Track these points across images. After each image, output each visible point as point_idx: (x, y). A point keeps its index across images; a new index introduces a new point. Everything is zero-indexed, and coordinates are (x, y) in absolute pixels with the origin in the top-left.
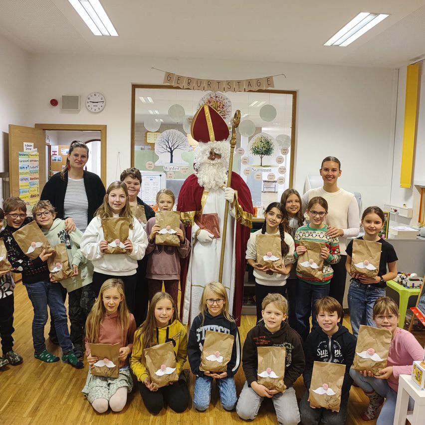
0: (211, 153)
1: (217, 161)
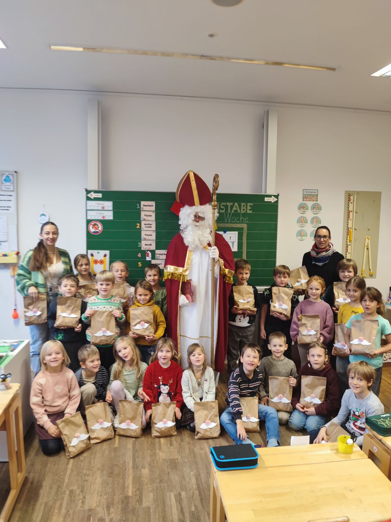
0: (195, 216)
1: (201, 223)
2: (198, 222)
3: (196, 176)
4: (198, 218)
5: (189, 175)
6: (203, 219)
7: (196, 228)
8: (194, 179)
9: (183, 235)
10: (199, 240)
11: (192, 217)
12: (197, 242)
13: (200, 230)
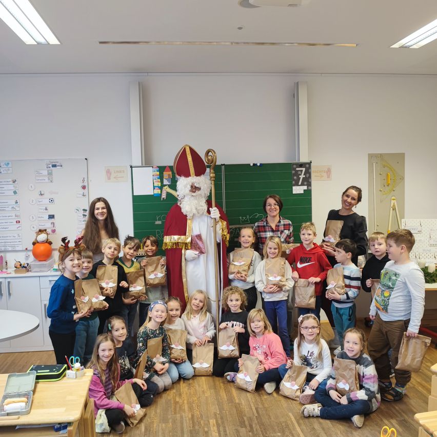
2: (195, 192)
3: (191, 150)
4: (194, 189)
5: (185, 148)
6: (199, 189)
7: (193, 198)
8: (189, 152)
9: (181, 206)
10: (196, 209)
11: (189, 187)
12: (194, 211)
13: (196, 199)
